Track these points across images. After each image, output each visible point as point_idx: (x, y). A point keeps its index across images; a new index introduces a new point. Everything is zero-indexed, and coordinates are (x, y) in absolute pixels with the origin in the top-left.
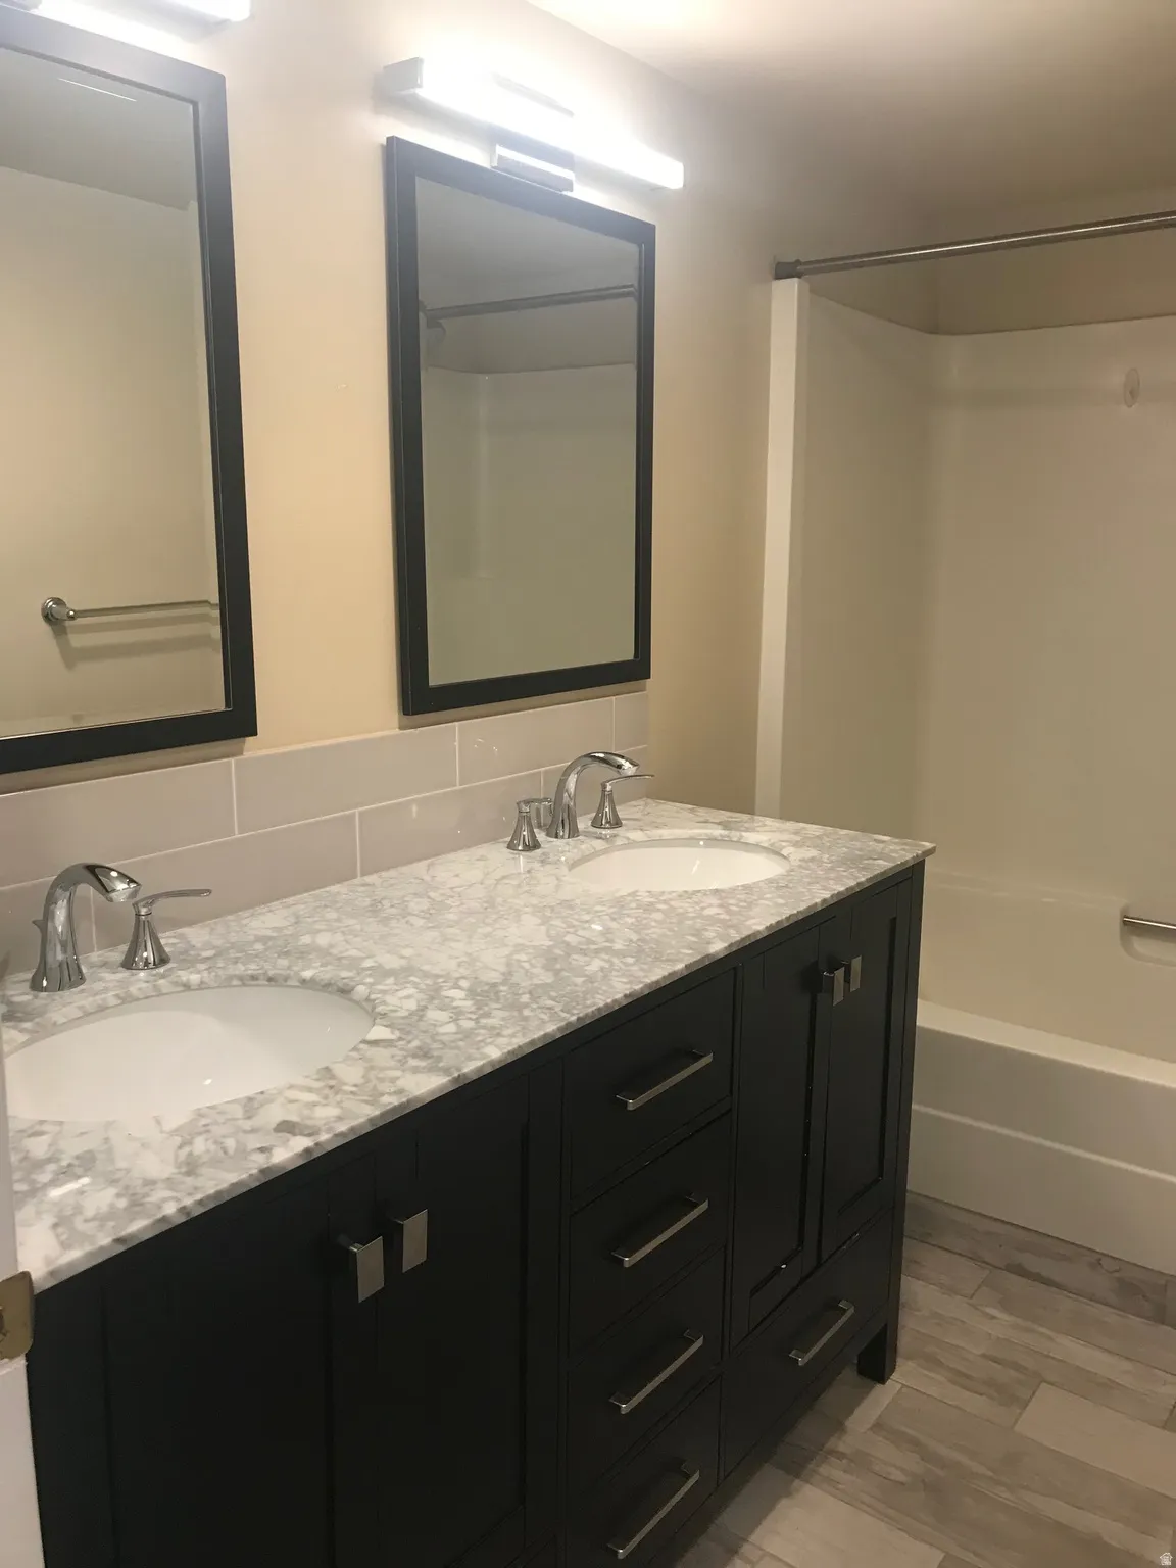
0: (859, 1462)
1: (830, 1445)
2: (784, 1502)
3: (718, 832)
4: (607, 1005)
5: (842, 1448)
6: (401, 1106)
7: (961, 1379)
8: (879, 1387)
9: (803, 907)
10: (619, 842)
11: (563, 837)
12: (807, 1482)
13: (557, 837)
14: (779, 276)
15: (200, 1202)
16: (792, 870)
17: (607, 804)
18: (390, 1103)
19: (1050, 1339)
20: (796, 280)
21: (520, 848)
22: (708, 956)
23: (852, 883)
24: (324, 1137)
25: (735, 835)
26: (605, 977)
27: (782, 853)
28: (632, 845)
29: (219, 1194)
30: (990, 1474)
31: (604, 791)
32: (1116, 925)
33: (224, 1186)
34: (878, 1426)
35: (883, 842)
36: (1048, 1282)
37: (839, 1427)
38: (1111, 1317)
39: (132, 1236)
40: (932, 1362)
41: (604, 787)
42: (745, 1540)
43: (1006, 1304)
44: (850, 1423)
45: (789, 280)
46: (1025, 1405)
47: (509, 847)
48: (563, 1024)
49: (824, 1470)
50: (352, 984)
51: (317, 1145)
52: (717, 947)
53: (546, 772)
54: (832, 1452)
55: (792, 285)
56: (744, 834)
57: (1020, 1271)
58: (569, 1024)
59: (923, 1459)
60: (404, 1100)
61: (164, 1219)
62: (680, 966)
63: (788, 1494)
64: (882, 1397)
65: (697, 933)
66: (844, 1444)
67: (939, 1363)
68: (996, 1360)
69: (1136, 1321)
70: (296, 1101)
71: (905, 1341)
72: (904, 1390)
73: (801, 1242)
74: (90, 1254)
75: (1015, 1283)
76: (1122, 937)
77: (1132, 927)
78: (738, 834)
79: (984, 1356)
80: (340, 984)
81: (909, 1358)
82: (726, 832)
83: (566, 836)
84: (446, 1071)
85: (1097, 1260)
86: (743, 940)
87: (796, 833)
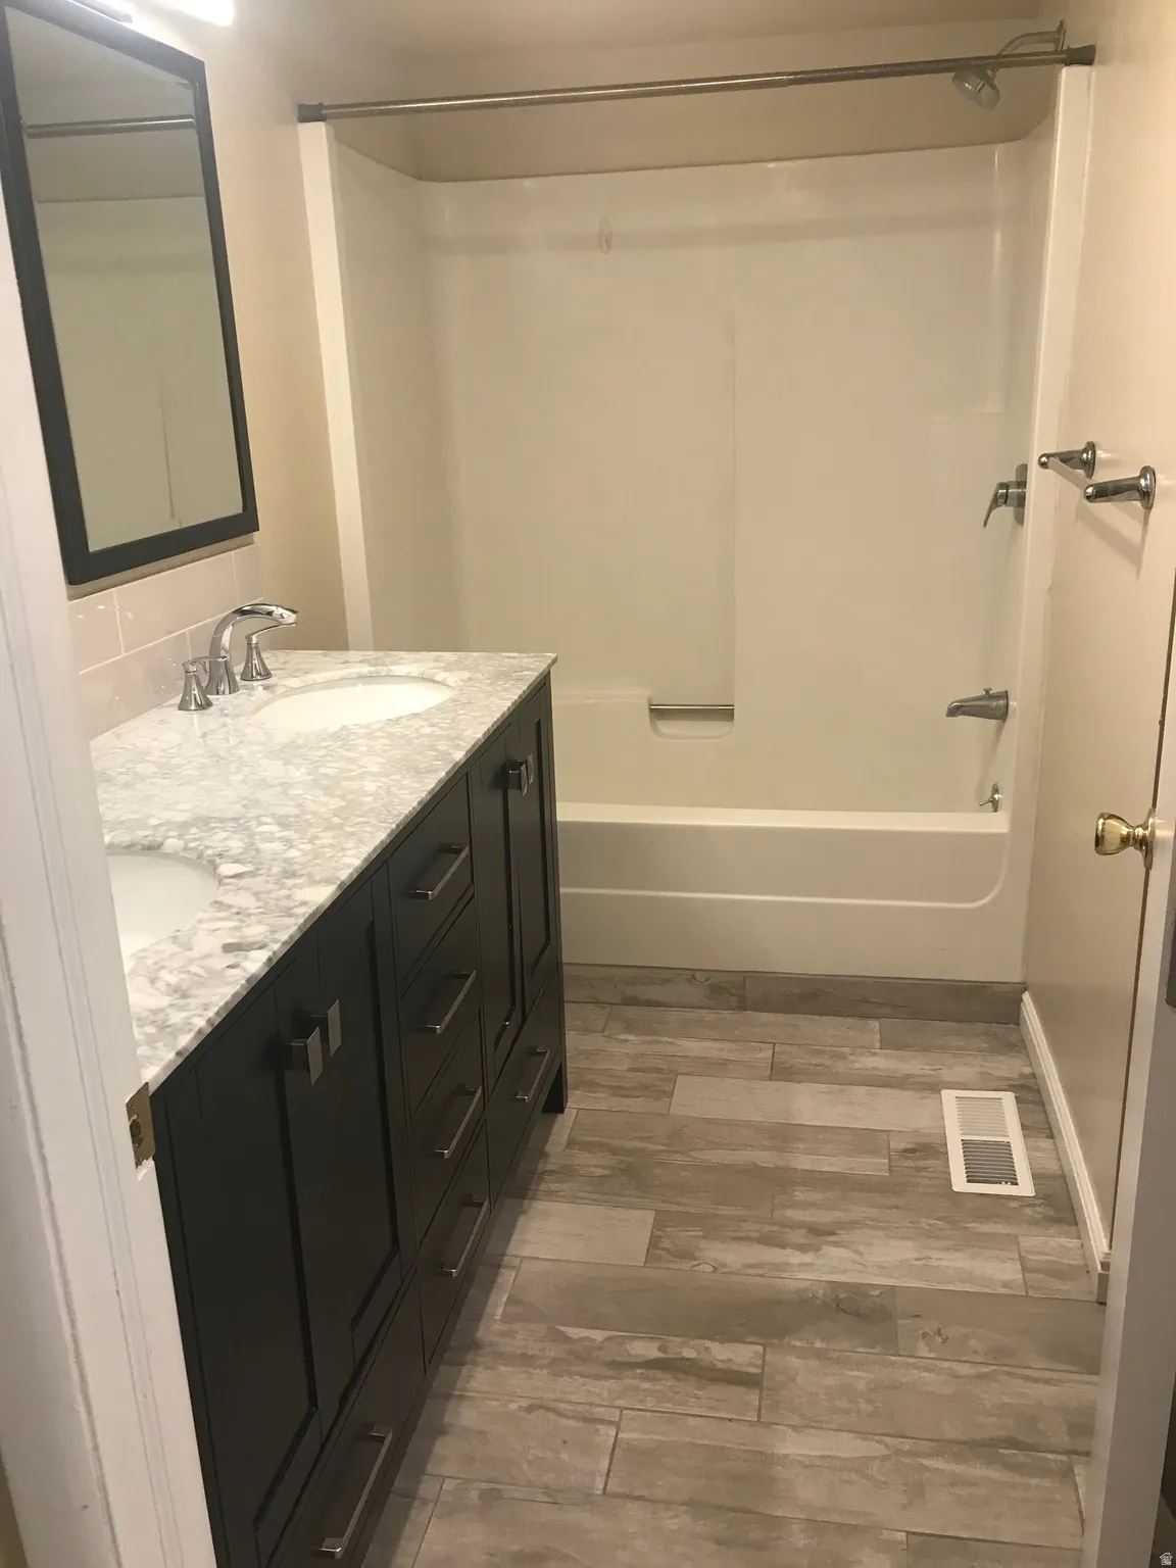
0: (567, 1172)
1: (540, 1167)
2: (522, 1220)
3: (366, 669)
4: (410, 812)
5: (549, 1167)
6: (314, 914)
7: (619, 1091)
8: (560, 1116)
9: (498, 715)
10: (280, 690)
11: (224, 693)
12: (534, 1199)
13: (218, 694)
14: (304, 119)
15: (218, 1013)
16: (462, 690)
17: (255, 656)
18: (304, 913)
19: (672, 1044)
20: (322, 124)
21: (193, 707)
22: (457, 763)
23: (520, 692)
24: (276, 947)
25: (383, 670)
26: (388, 792)
27: (436, 678)
28: (291, 691)
29: (227, 1004)
30: (665, 1148)
31: (249, 644)
32: (647, 711)
33: (228, 998)
34: (570, 1144)
35: (514, 658)
36: (657, 1004)
37: (543, 1155)
38: (708, 1016)
39: (185, 1049)
40: (592, 1085)
41: (249, 638)
42: (504, 1255)
43: (630, 1027)
44: (548, 1148)
45: (317, 123)
46: (670, 1094)
47: (181, 708)
48: (389, 831)
49: (543, 1187)
50: (159, 839)
51: (274, 953)
52: (459, 756)
53: (192, 633)
54: (544, 1172)
55: (320, 128)
56: (390, 667)
57: (632, 1001)
58: (392, 831)
59: (613, 1154)
60: (314, 908)
61: (200, 1031)
62: (442, 774)
63: (523, 1212)
64: (564, 1124)
65: (432, 748)
66: (551, 1164)
67: (598, 1085)
68: (638, 1070)
69: (726, 1014)
70: (219, 929)
71: (570, 1078)
72: (580, 1112)
73: (513, 1003)
74: (165, 1068)
75: (632, 1012)
76: (652, 721)
77: (658, 713)
78: (386, 668)
79: (629, 1070)
80: (146, 842)
81: (576, 1088)
82: (373, 669)
83: (227, 691)
84: (328, 881)
85: (691, 976)
86: (473, 746)
87: (436, 660)
